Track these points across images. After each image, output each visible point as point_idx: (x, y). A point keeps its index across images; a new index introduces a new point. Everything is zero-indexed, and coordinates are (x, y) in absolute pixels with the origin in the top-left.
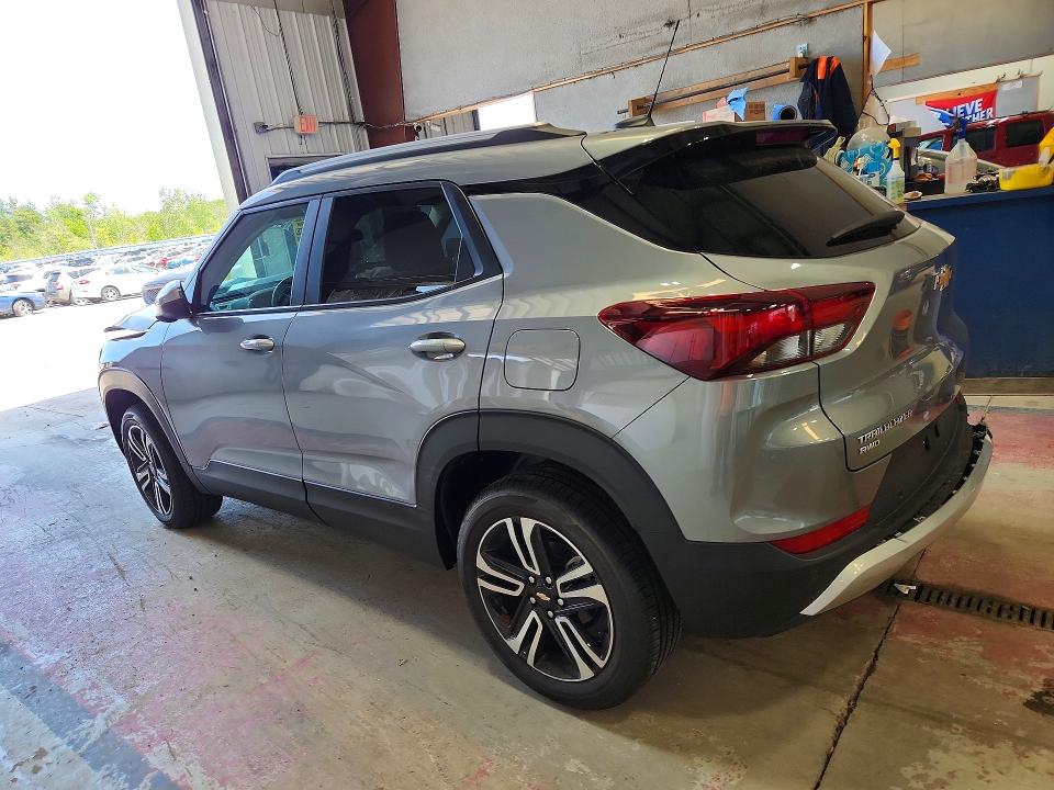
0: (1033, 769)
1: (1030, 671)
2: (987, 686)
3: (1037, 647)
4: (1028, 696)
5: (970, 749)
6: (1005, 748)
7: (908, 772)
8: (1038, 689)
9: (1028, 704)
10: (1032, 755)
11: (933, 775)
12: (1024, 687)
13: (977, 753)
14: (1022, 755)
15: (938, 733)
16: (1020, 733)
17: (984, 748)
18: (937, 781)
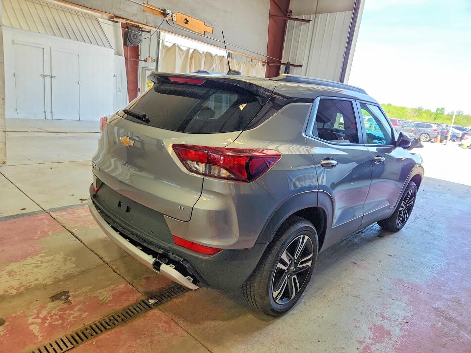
0: (50, 277)
1: (79, 303)
2: (83, 289)
3: (86, 313)
4: (70, 294)
5: (68, 271)
6: (61, 277)
7: (74, 259)
8: (70, 298)
9: (68, 292)
10: (53, 280)
11: (68, 262)
12: (74, 297)
13: (65, 272)
14: (55, 278)
15: (78, 270)
16: (61, 283)
17: (66, 273)
18: (66, 261)
